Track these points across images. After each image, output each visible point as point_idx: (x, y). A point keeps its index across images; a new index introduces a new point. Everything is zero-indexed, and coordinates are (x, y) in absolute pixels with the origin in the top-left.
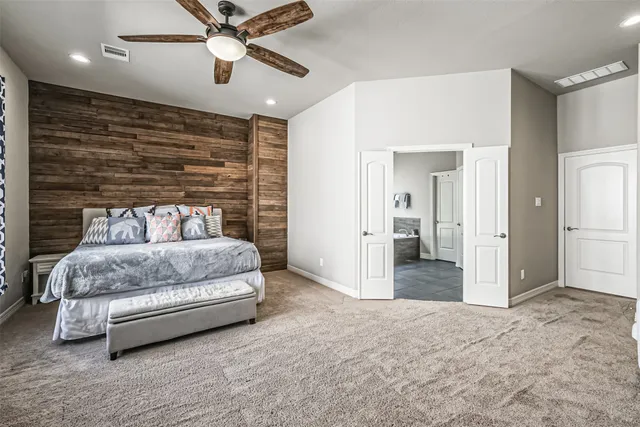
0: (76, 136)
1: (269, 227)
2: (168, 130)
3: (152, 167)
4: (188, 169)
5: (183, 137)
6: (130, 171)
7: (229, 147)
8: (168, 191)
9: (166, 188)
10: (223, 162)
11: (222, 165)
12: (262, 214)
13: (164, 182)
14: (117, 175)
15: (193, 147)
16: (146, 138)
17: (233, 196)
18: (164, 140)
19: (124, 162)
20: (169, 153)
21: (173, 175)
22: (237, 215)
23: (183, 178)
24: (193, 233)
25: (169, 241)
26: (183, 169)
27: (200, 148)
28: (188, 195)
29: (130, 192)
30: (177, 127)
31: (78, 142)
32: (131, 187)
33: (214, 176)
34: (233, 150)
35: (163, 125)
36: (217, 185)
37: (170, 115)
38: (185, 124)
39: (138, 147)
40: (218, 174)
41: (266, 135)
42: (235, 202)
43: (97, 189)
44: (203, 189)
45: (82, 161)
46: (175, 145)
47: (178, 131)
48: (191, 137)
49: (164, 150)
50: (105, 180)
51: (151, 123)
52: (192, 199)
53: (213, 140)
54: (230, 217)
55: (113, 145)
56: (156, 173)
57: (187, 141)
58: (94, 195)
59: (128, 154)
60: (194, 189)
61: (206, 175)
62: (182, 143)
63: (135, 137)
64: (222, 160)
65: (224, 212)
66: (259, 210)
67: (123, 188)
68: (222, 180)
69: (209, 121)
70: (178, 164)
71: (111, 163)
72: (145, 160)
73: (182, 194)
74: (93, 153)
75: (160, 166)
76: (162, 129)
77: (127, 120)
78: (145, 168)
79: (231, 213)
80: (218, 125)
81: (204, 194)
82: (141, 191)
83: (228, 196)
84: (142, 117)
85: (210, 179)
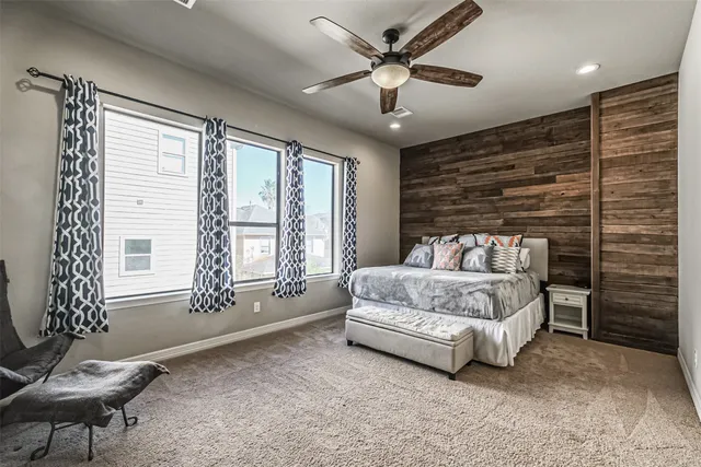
0: (421, 181)
1: (625, 271)
2: (486, 155)
3: (471, 197)
4: (508, 192)
5: (501, 158)
6: (454, 202)
7: (563, 154)
8: (487, 219)
9: (485, 216)
10: (554, 177)
11: (552, 180)
12: (607, 248)
13: (482, 211)
14: (445, 208)
15: (513, 167)
16: (466, 169)
17: (570, 221)
18: (484, 167)
19: (449, 195)
20: (488, 179)
21: (492, 202)
22: (575, 249)
23: (501, 204)
24: (471, 264)
25: (445, 269)
26: (501, 194)
27: (521, 166)
28: (506, 223)
29: (455, 222)
30: (495, 149)
31: (422, 185)
32: (455, 218)
33: (540, 197)
34: (568, 157)
35: (481, 152)
36: (544, 209)
37: (487, 139)
38: (503, 143)
39: (460, 179)
40: (545, 194)
41: (618, 118)
42: (573, 229)
43: (432, 221)
44: (525, 214)
45: (424, 200)
46: (494, 169)
47: (497, 153)
48: (510, 156)
49: (483, 177)
50: (439, 213)
51: (471, 154)
52: (510, 227)
53: (538, 151)
54: (564, 251)
55: (442, 183)
56: (475, 202)
57: (505, 162)
58: (431, 226)
59: (453, 188)
60: (513, 215)
61: (528, 197)
62: (501, 165)
63: (458, 170)
64: (551, 174)
65: (551, 243)
66: (601, 241)
67: (449, 218)
68: (552, 200)
69: (533, 130)
70: (497, 189)
71: (441, 198)
72: (466, 190)
73: (500, 221)
74: (430, 192)
75: (478, 194)
76: (481, 156)
77: (452, 157)
78: (466, 198)
79: (566, 245)
80: (546, 130)
81: (527, 221)
82: (463, 220)
83: (560, 221)
84: (463, 151)
85: (533, 201)
